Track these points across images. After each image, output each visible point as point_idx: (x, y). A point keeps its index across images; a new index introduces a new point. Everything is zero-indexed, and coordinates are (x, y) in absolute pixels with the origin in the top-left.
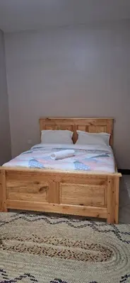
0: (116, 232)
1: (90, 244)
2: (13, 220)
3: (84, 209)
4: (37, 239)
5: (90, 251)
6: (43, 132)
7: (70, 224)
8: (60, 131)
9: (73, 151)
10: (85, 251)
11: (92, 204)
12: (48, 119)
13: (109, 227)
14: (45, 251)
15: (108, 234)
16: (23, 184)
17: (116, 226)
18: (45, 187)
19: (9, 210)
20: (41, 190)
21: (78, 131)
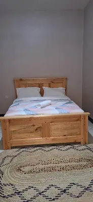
0: (90, 149)
1: (78, 159)
2: (19, 154)
3: (67, 138)
4: (43, 163)
5: (81, 163)
6: (18, 90)
7: (59, 149)
9: (50, 101)
10: (78, 164)
11: (71, 134)
12: (21, 80)
13: (84, 147)
14: (53, 169)
15: (85, 151)
16: (23, 128)
17: (87, 145)
18: (40, 127)
19: (12, 148)
20: (36, 130)
21: (43, 87)
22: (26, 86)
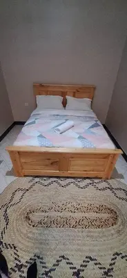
0: (112, 189)
2: (31, 187)
3: (87, 174)
4: (57, 208)
5: (101, 215)
6: (38, 97)
7: (77, 185)
8: (52, 96)
10: (97, 215)
12: (41, 85)
14: (68, 222)
17: (109, 181)
18: (56, 162)
20: (52, 164)
21: (67, 97)
22: (48, 93)
